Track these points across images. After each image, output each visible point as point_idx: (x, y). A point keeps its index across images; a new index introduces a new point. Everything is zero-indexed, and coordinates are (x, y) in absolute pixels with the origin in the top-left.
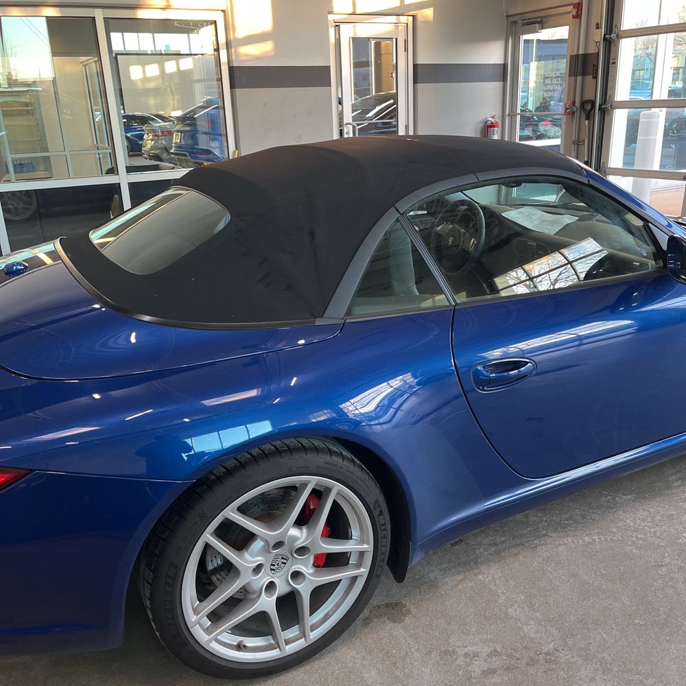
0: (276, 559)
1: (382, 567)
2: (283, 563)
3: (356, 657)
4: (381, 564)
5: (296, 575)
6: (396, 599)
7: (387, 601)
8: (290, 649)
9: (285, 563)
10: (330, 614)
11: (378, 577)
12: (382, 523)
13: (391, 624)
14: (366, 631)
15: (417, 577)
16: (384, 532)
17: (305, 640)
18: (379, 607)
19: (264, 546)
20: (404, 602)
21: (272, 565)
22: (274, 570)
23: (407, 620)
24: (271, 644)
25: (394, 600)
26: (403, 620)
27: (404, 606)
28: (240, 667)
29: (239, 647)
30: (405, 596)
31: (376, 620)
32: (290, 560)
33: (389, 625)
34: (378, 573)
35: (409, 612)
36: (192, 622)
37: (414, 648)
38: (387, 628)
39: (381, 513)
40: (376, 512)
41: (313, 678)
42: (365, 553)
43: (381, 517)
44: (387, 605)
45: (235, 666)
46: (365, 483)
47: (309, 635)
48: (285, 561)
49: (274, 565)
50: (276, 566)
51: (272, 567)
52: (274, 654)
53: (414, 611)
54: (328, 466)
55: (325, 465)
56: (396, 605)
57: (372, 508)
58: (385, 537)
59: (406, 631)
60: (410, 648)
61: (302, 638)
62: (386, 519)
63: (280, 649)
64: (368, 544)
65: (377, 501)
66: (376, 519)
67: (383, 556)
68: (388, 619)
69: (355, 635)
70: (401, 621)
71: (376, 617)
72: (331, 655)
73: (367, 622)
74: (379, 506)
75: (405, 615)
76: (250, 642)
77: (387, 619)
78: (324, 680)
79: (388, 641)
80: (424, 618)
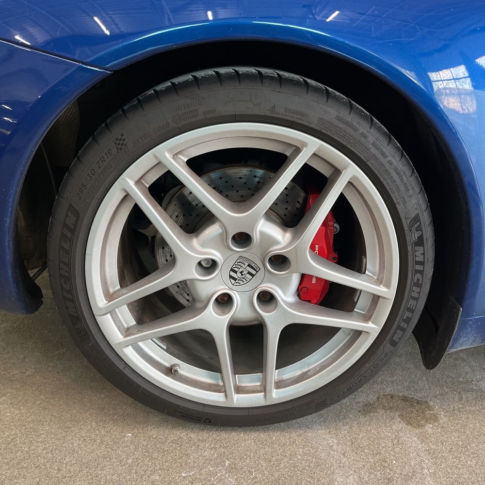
0: (238, 263)
1: (403, 330)
2: (249, 273)
3: (335, 447)
4: (403, 325)
5: (267, 298)
6: (420, 395)
7: (406, 394)
8: (240, 400)
9: (253, 275)
10: (310, 374)
11: (394, 344)
12: (418, 259)
13: (402, 425)
14: (362, 419)
15: (461, 379)
16: (418, 276)
17: (265, 396)
18: (392, 397)
19: (221, 235)
20: (431, 403)
21: (232, 270)
22: (235, 279)
23: (429, 428)
24: (218, 385)
25: (418, 396)
26: (423, 426)
27: (429, 408)
28: (164, 396)
29: (170, 371)
30: (435, 397)
31: (382, 412)
32: (261, 273)
33: (399, 425)
34: (396, 338)
35: (435, 418)
36: (100, 309)
37: (429, 469)
38: (394, 427)
39: (420, 242)
40: (412, 237)
41: (262, 451)
42: (380, 299)
43: (420, 250)
44: (405, 399)
45: (157, 393)
46: (402, 180)
47: (271, 391)
48: (253, 272)
49: (236, 272)
50: (239, 275)
51: (233, 274)
52: (215, 398)
53: (443, 419)
54: (341, 125)
55: (337, 123)
56: (418, 402)
57: (406, 228)
58: (418, 285)
59: (422, 441)
60: (422, 468)
61: (260, 392)
62: (427, 254)
63: (226, 395)
64: (388, 286)
65: (416, 219)
66: (409, 248)
67: (408, 314)
68: (401, 416)
69: (344, 418)
70: (419, 426)
71: (384, 407)
72: (301, 432)
73: (367, 409)
74: (419, 229)
75: (427, 421)
76: (186, 369)
77: (399, 416)
78: (277, 460)
79: (390, 444)
80: (456, 434)
